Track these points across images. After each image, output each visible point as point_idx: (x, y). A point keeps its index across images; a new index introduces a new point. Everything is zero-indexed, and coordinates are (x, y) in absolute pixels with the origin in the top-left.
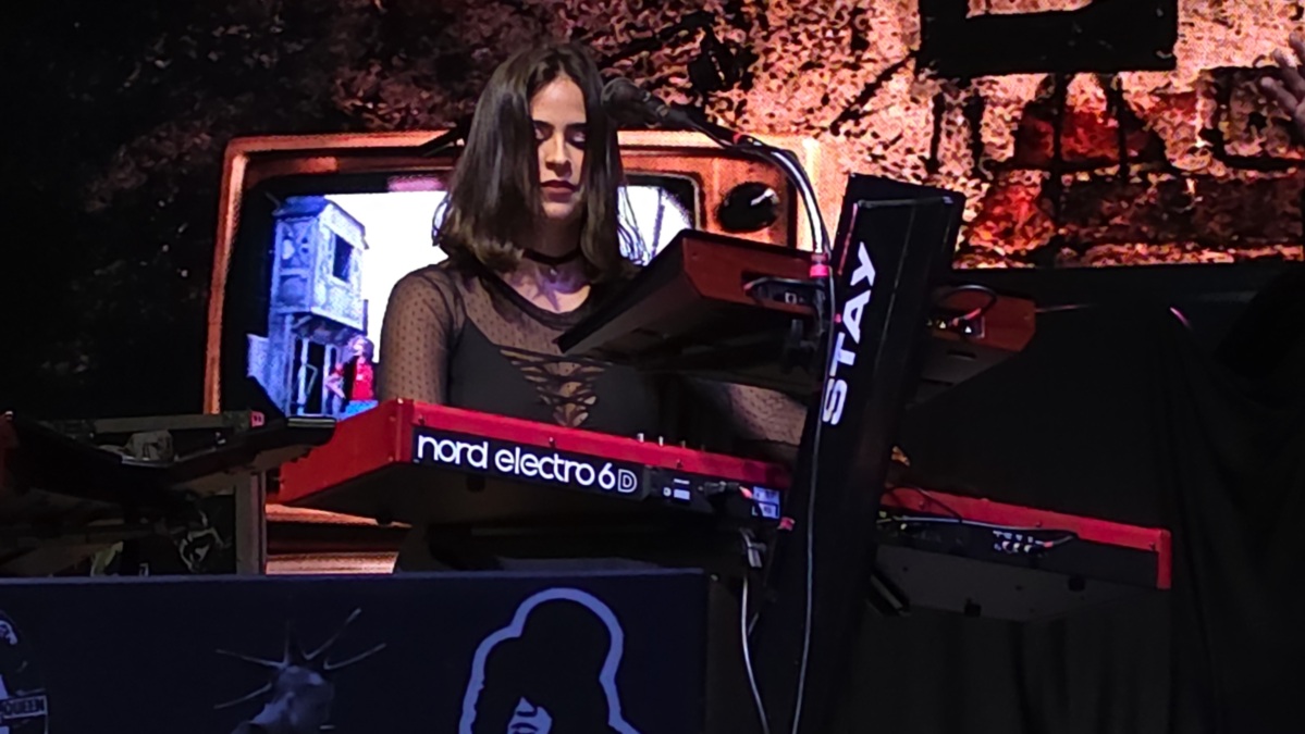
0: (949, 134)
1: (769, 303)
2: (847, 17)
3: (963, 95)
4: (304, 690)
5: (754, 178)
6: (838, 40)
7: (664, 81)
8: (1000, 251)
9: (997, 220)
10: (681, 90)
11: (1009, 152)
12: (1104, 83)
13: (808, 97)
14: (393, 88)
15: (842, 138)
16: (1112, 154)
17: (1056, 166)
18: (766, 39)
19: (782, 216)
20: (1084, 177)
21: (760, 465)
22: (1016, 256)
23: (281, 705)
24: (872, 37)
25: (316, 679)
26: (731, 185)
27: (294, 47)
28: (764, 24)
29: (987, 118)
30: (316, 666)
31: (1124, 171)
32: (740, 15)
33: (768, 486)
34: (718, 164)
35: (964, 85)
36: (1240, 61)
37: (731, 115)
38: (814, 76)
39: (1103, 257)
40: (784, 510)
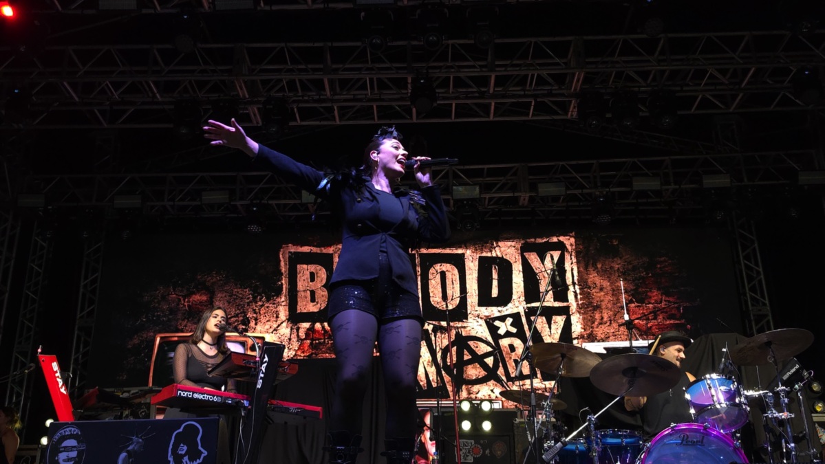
0: (293, 333)
1: (248, 365)
2: (275, 312)
4: (138, 442)
6: (273, 316)
8: (302, 355)
9: (301, 349)
11: (304, 337)
12: (321, 325)
13: (267, 327)
14: (189, 324)
17: (312, 340)
18: (260, 316)
20: (317, 342)
21: (245, 396)
22: (305, 356)
23: (133, 446)
24: (280, 316)
25: (141, 440)
27: (171, 317)
28: (260, 313)
29: (300, 331)
30: (141, 438)
31: (325, 341)
32: (255, 311)
33: (247, 400)
35: (296, 325)
37: (253, 330)
38: (269, 323)
39: (321, 356)
40: (250, 405)
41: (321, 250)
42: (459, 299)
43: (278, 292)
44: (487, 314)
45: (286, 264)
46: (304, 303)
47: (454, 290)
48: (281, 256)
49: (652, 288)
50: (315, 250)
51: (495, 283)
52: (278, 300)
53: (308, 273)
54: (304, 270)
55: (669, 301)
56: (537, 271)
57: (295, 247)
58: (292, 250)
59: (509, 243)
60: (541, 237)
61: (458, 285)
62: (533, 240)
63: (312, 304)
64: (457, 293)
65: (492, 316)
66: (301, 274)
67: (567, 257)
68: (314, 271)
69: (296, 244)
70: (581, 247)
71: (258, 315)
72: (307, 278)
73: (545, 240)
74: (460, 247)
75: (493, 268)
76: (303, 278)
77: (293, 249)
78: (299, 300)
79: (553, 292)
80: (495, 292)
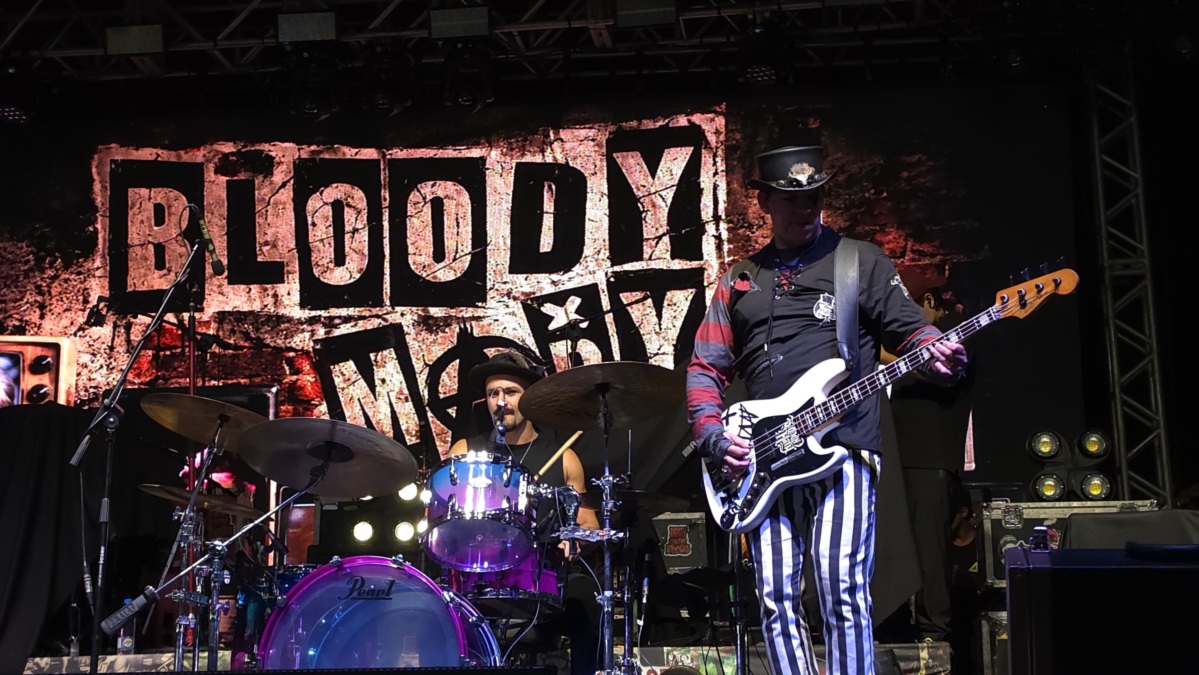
0: (118, 336)
2: (81, 291)
3: (124, 321)
5: (44, 353)
6: (78, 300)
7: (11, 316)
8: (136, 381)
9: (135, 369)
10: (17, 319)
11: (141, 343)
12: (177, 317)
13: (65, 322)
15: (78, 338)
16: (179, 344)
17: (158, 349)
18: (50, 300)
19: (54, 368)
20: (168, 353)
22: (142, 383)
24: (90, 299)
26: (34, 357)
28: (50, 294)
29: (133, 330)
31: (183, 351)
32: (41, 290)
34: (30, 348)
35: (124, 318)
36: (228, 308)
37: (36, 329)
38: (68, 314)
39: (174, 383)
41: (179, 157)
42: (469, 257)
43: (89, 249)
44: (527, 289)
45: (104, 187)
46: (142, 271)
47: (459, 239)
48: (94, 170)
49: (885, 225)
50: (165, 155)
51: (548, 221)
52: (88, 265)
53: (150, 206)
54: (143, 200)
55: (922, 254)
56: (640, 194)
57: (124, 149)
58: (119, 158)
59: (583, 133)
60: (654, 118)
61: (470, 229)
62: (634, 124)
63: (157, 274)
64: (467, 246)
65: (538, 295)
66: (136, 210)
67: (707, 158)
68: (164, 203)
69: (124, 143)
70: (738, 136)
71: (47, 297)
72: (149, 219)
73: (661, 123)
74: (477, 144)
75: (546, 188)
76: (139, 217)
77: (119, 154)
78: (130, 264)
79: (670, 237)
80: (546, 242)
